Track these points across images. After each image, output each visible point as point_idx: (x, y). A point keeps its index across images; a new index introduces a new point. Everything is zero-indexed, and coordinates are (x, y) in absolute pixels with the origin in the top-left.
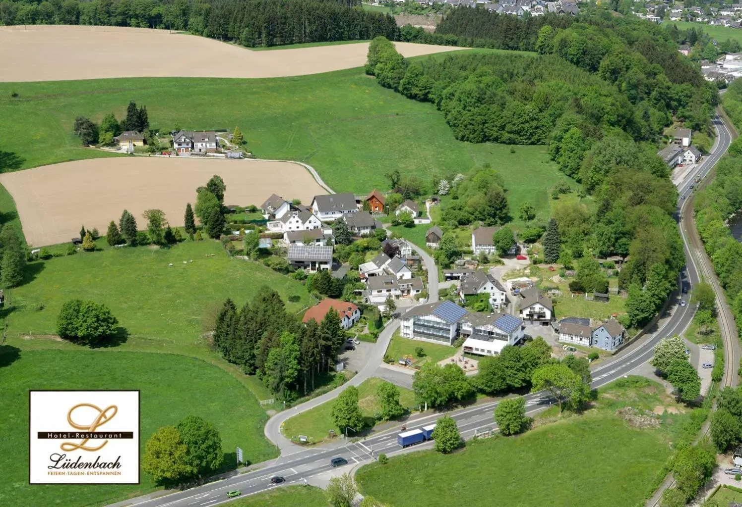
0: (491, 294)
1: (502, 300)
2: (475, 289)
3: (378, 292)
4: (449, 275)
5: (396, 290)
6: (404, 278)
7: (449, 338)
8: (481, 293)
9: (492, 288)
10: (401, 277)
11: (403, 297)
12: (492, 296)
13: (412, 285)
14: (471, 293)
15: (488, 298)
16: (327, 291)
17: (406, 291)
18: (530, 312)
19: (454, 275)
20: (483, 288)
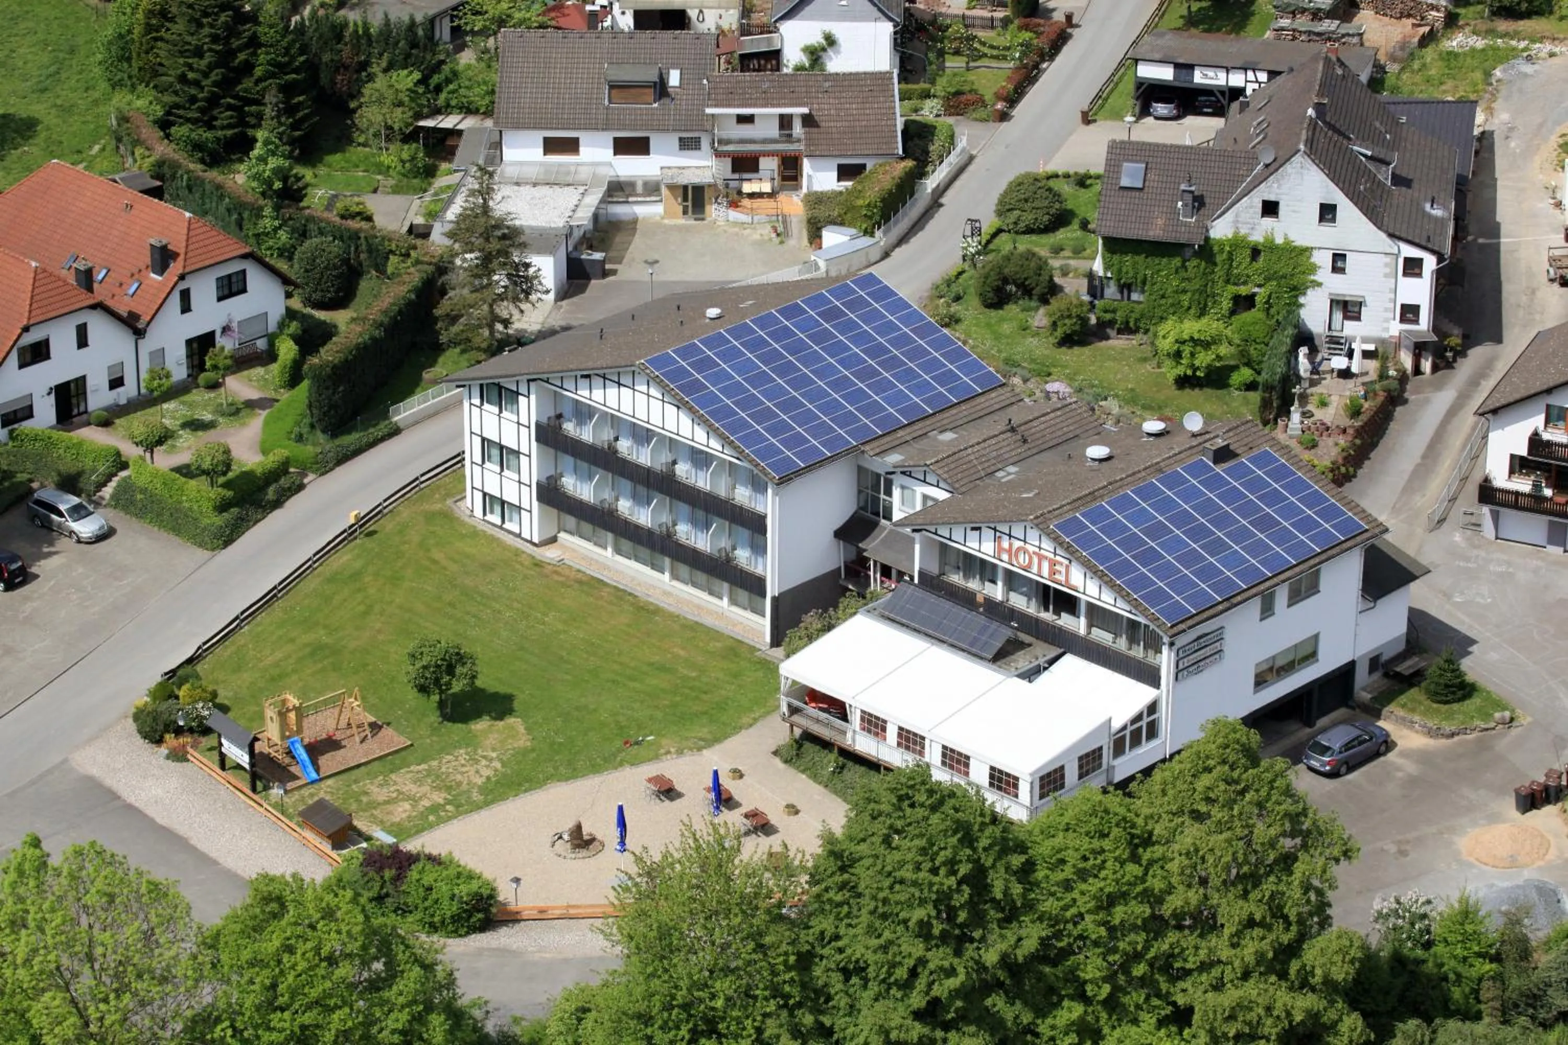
0: (1323, 259)
1: (1409, 312)
2: (1198, 202)
3: (551, 146)
4: (1166, 73)
5: (688, 144)
6: (835, 64)
7: (755, 585)
8: (1237, 243)
9: (1327, 212)
10: (815, 55)
11: (735, 199)
12: (1324, 274)
13: (808, 121)
14: (1156, 231)
15: (1297, 290)
16: (213, 101)
17: (769, 165)
18: (1535, 441)
19: (1199, 77)
20: (1254, 201)
